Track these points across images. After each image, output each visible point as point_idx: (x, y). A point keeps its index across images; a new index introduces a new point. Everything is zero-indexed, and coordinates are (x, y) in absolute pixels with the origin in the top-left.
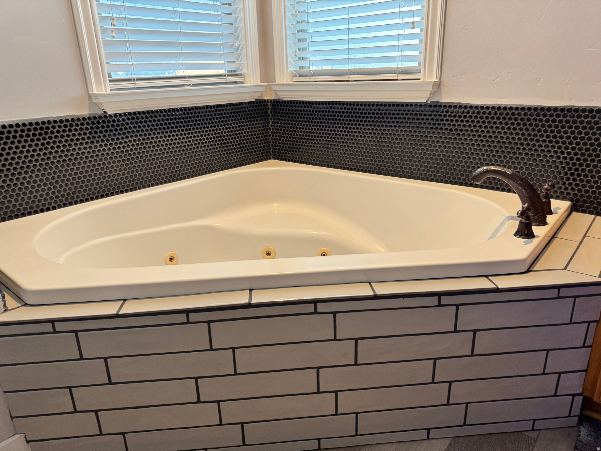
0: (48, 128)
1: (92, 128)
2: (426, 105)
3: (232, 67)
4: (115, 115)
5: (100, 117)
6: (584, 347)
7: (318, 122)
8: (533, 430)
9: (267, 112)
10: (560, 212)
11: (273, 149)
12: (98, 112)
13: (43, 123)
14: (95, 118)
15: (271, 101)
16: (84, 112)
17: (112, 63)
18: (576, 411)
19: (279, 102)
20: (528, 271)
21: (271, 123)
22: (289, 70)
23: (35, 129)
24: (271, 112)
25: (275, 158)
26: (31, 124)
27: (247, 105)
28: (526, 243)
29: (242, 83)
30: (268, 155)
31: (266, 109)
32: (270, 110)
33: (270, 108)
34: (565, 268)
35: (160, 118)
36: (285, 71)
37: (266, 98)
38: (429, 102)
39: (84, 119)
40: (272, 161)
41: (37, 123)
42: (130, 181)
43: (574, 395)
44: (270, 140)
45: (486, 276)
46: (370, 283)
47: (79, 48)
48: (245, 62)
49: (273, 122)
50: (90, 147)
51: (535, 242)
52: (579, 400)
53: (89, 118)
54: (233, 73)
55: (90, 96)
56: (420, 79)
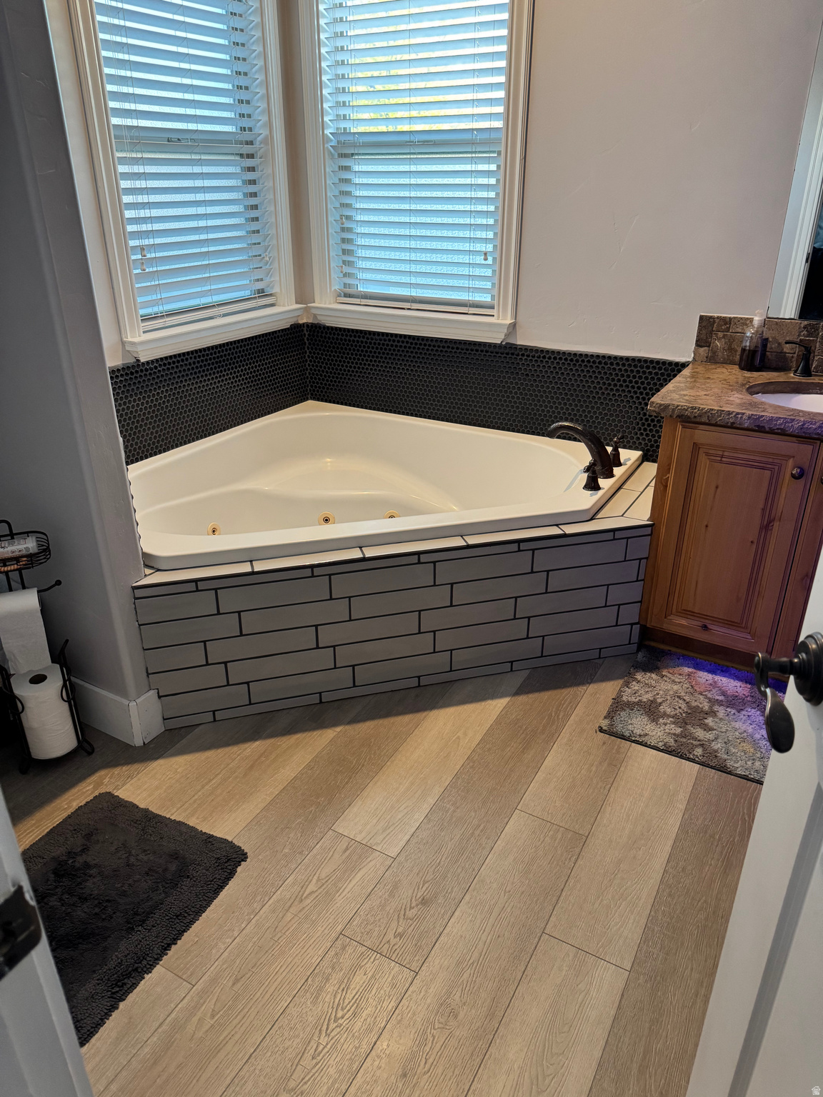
1: (126, 380)
2: (500, 346)
4: (148, 362)
5: (133, 367)
6: (637, 581)
7: (373, 357)
8: (600, 658)
9: (303, 340)
10: (629, 463)
11: (312, 386)
12: (131, 361)
14: (129, 368)
15: (308, 326)
16: (118, 361)
18: (635, 639)
19: (320, 327)
20: (592, 519)
21: (308, 354)
22: (332, 289)
24: (308, 339)
25: (314, 399)
27: (281, 333)
28: (591, 495)
29: (272, 305)
30: (305, 395)
31: (302, 335)
32: (307, 336)
33: (307, 334)
34: (622, 516)
37: (301, 322)
38: (504, 343)
39: (119, 370)
40: (310, 403)
42: (163, 440)
43: (632, 624)
44: (308, 375)
45: (557, 525)
46: (461, 536)
47: (113, 288)
48: (278, 278)
49: (310, 352)
51: (600, 493)
52: (636, 628)
53: (123, 369)
54: (261, 293)
55: (123, 343)
56: (493, 316)
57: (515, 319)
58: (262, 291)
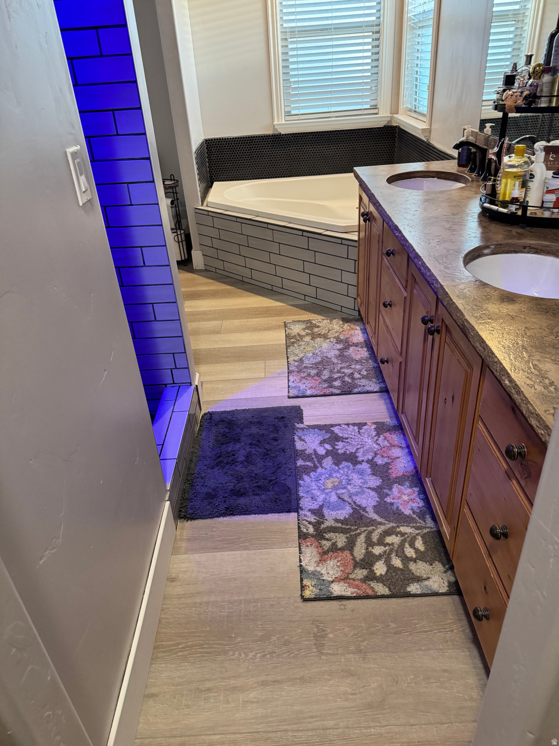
0: (253, 140)
1: (273, 141)
3: (374, 103)
4: (285, 134)
5: (278, 135)
9: (395, 135)
12: (276, 133)
13: (251, 137)
14: (275, 136)
16: (270, 132)
17: (292, 106)
22: (404, 106)
23: (248, 140)
24: (398, 135)
26: (246, 138)
27: (376, 130)
29: (376, 114)
31: (394, 132)
35: (311, 137)
36: (402, 107)
37: (394, 125)
39: (270, 136)
41: (249, 137)
42: (289, 172)
50: (271, 151)
53: (272, 136)
54: (375, 107)
55: (273, 125)
56: (425, 122)
57: (431, 126)
58: (376, 106)
